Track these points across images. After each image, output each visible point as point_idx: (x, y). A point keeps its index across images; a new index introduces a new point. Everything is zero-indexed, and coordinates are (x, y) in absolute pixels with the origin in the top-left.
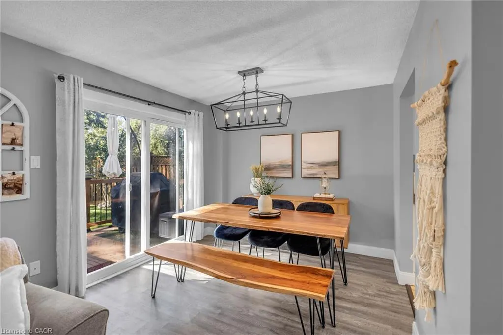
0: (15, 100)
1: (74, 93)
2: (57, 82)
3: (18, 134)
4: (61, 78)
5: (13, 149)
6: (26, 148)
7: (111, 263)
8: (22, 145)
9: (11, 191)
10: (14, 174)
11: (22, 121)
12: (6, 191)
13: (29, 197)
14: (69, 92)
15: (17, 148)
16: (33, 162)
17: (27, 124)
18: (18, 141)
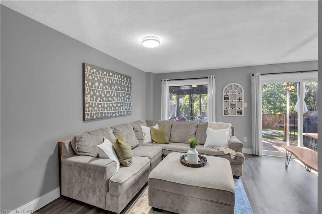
0: (240, 86)
1: (257, 79)
2: (252, 76)
3: (241, 96)
4: (253, 75)
5: (239, 101)
6: (243, 100)
7: (279, 151)
8: (242, 100)
9: (239, 114)
10: (240, 108)
11: (242, 92)
12: (238, 114)
13: (243, 116)
14: (255, 80)
15: (240, 101)
16: (245, 105)
17: (243, 93)
18: (241, 98)
